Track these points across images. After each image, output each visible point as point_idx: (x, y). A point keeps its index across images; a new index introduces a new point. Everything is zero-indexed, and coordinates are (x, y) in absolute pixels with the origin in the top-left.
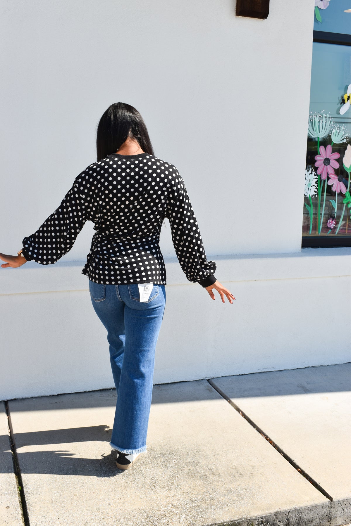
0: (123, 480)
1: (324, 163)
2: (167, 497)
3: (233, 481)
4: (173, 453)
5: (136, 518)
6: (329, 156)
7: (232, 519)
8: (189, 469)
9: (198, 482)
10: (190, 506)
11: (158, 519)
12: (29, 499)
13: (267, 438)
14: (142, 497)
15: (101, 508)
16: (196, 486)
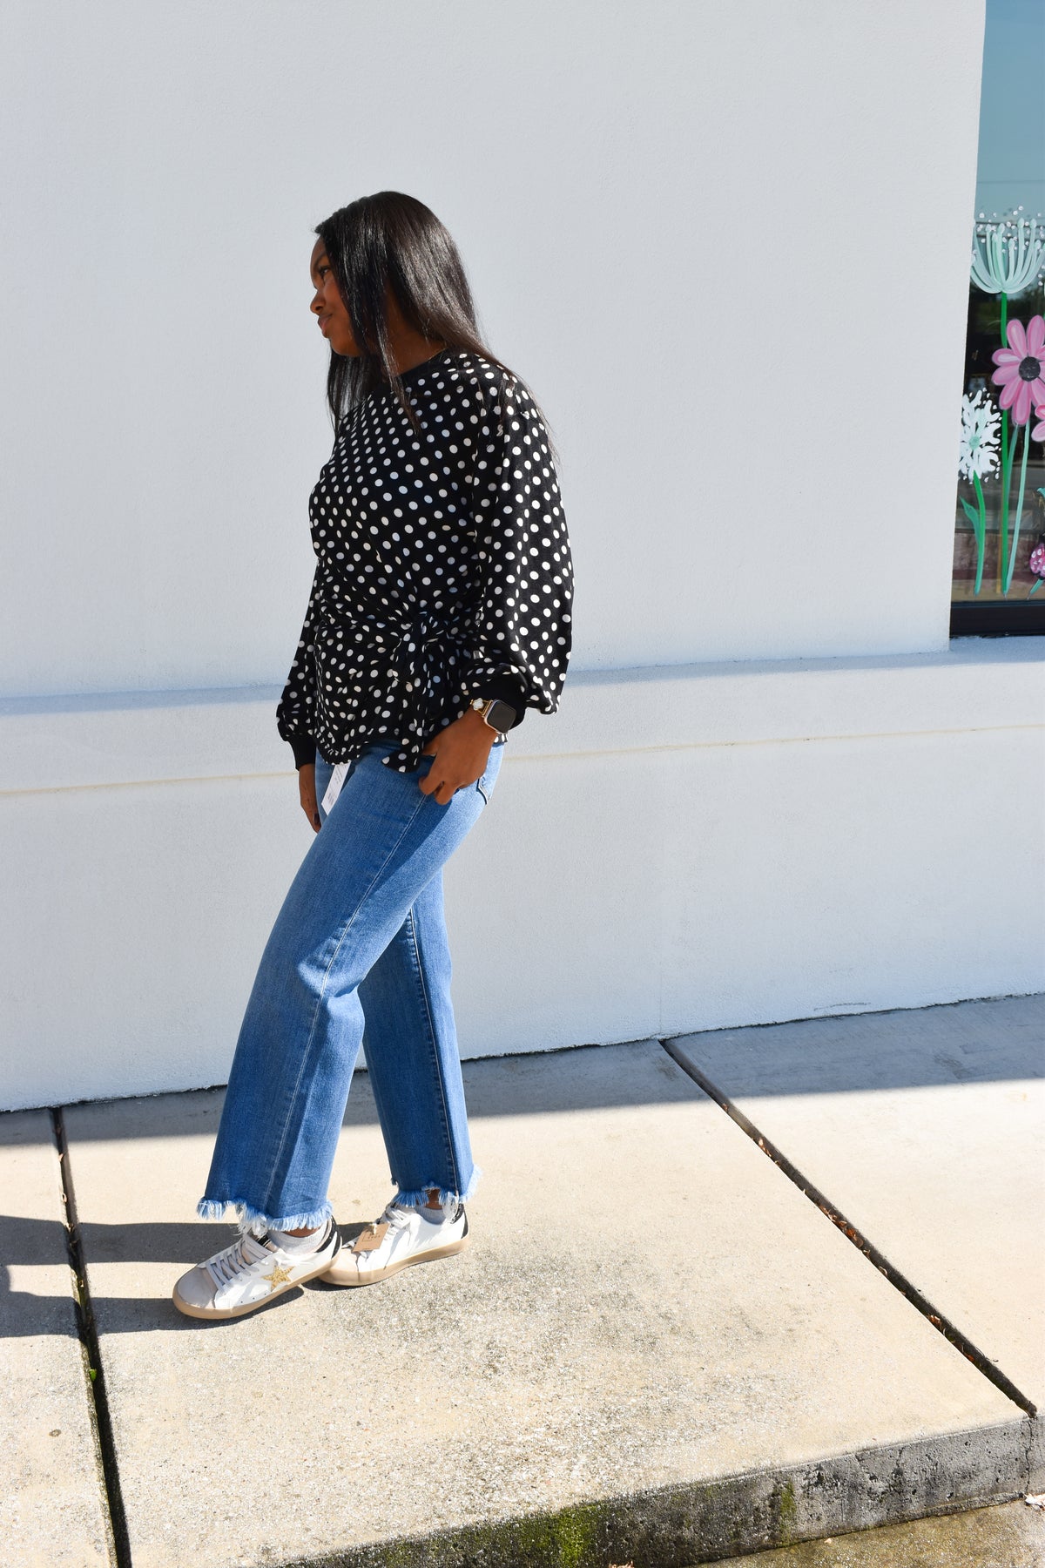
0: (403, 1351)
1: (1021, 372)
2: (533, 1402)
3: (733, 1354)
4: (555, 1267)
5: (438, 1466)
6: (1037, 352)
7: (729, 1472)
8: (602, 1317)
9: (628, 1358)
10: (601, 1430)
11: (503, 1468)
12: (120, 1409)
13: (839, 1221)
14: (459, 1403)
15: (334, 1434)
16: (622, 1368)
